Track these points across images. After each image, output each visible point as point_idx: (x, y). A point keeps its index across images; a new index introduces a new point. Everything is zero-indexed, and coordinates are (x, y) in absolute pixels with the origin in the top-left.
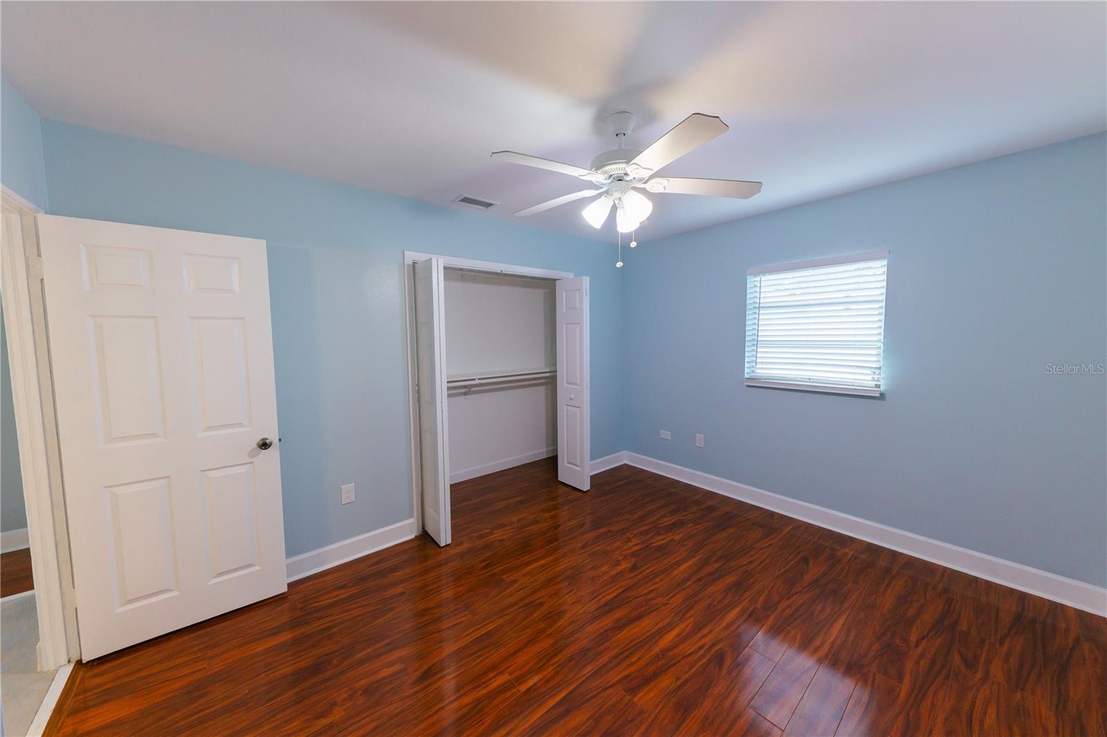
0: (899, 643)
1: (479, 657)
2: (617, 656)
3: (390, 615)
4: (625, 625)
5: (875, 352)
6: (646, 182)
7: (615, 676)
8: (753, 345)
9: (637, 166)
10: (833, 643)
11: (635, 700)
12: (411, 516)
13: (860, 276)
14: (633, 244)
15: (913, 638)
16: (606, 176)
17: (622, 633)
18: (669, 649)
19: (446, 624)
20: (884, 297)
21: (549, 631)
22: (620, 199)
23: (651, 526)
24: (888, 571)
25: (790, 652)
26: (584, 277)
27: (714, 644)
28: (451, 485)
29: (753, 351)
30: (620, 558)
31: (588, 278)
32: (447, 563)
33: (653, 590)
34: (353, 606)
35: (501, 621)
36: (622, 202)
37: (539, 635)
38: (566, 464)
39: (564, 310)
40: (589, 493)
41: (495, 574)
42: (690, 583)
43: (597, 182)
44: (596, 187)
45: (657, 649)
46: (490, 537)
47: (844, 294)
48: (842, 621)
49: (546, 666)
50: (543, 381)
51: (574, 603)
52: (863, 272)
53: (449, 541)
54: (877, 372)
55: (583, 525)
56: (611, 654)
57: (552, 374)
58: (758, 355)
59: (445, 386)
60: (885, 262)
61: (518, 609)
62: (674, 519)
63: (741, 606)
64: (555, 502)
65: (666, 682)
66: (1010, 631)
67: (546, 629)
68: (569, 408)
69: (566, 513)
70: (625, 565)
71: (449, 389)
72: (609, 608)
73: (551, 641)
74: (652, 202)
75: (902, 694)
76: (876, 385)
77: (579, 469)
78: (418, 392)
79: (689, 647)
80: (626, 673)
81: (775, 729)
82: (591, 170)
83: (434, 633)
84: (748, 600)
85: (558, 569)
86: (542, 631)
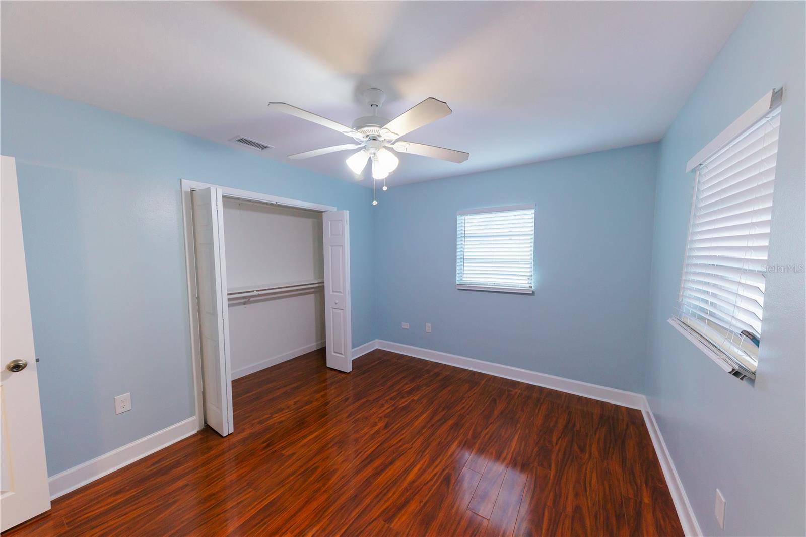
0: (547, 445)
1: (265, 524)
2: (377, 496)
3: (173, 507)
4: (382, 470)
5: (529, 266)
6: (393, 144)
7: (376, 512)
8: (461, 262)
9: (387, 131)
10: (513, 453)
11: (392, 526)
12: (192, 414)
13: (520, 219)
14: (385, 188)
15: (554, 439)
16: (364, 135)
17: (381, 477)
18: (414, 482)
19: (229, 505)
20: (533, 232)
21: (324, 489)
22: (374, 154)
23: (397, 393)
24: (538, 400)
25: (490, 464)
26: (345, 211)
27: (444, 470)
28: (232, 381)
29: (461, 265)
30: (377, 420)
31: (348, 212)
32: (230, 450)
33: (401, 440)
34: (131, 508)
35: (282, 490)
36: (377, 156)
37: (314, 494)
38: (333, 354)
39: (330, 236)
40: (351, 374)
41: (275, 451)
42: (425, 430)
43: (356, 138)
44: (357, 143)
45: (405, 484)
46: (268, 422)
47: (508, 230)
48: (517, 437)
49: (322, 518)
50: (313, 290)
51: (342, 462)
52: (522, 217)
53: (231, 430)
54: (530, 278)
55: (347, 400)
56: (372, 496)
57: (321, 284)
58: (465, 269)
59: (226, 297)
60: (533, 211)
61: (297, 476)
62: (413, 385)
63: (459, 439)
64: (324, 385)
65: (413, 507)
66: (598, 426)
67: (321, 487)
68: (335, 310)
69: (333, 392)
70: (380, 425)
71: (229, 300)
72: (370, 459)
73: (326, 496)
74: (398, 158)
75: (551, 477)
76: (530, 286)
77: (343, 356)
78: (199, 304)
79: (427, 476)
80: (384, 507)
81: (484, 520)
82: (352, 128)
83: (219, 515)
84: (462, 435)
85: (329, 437)
86: (319, 489)
